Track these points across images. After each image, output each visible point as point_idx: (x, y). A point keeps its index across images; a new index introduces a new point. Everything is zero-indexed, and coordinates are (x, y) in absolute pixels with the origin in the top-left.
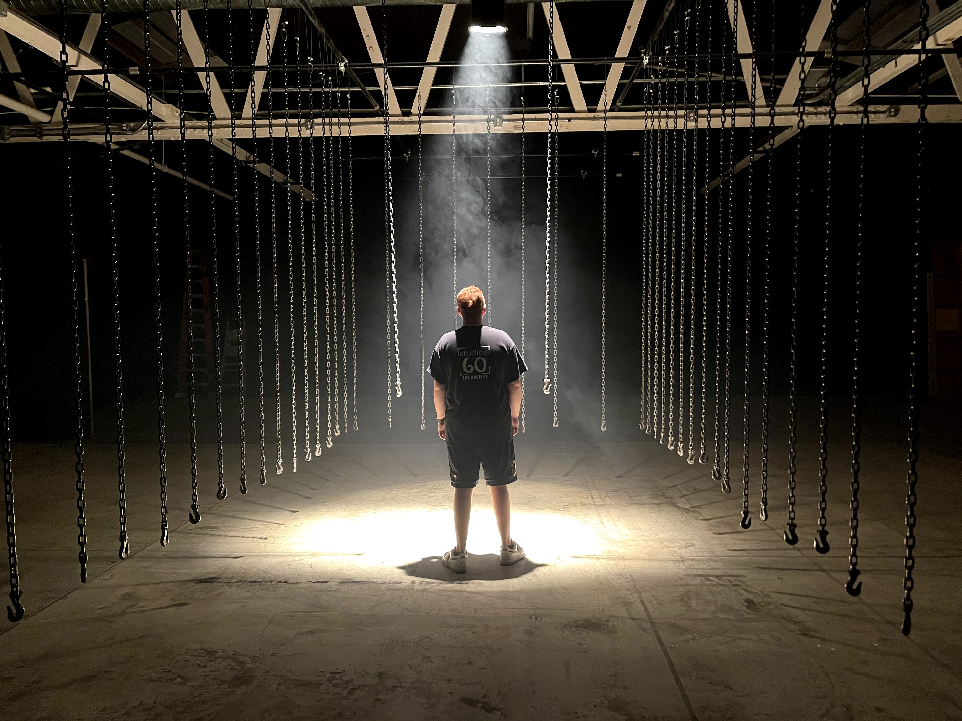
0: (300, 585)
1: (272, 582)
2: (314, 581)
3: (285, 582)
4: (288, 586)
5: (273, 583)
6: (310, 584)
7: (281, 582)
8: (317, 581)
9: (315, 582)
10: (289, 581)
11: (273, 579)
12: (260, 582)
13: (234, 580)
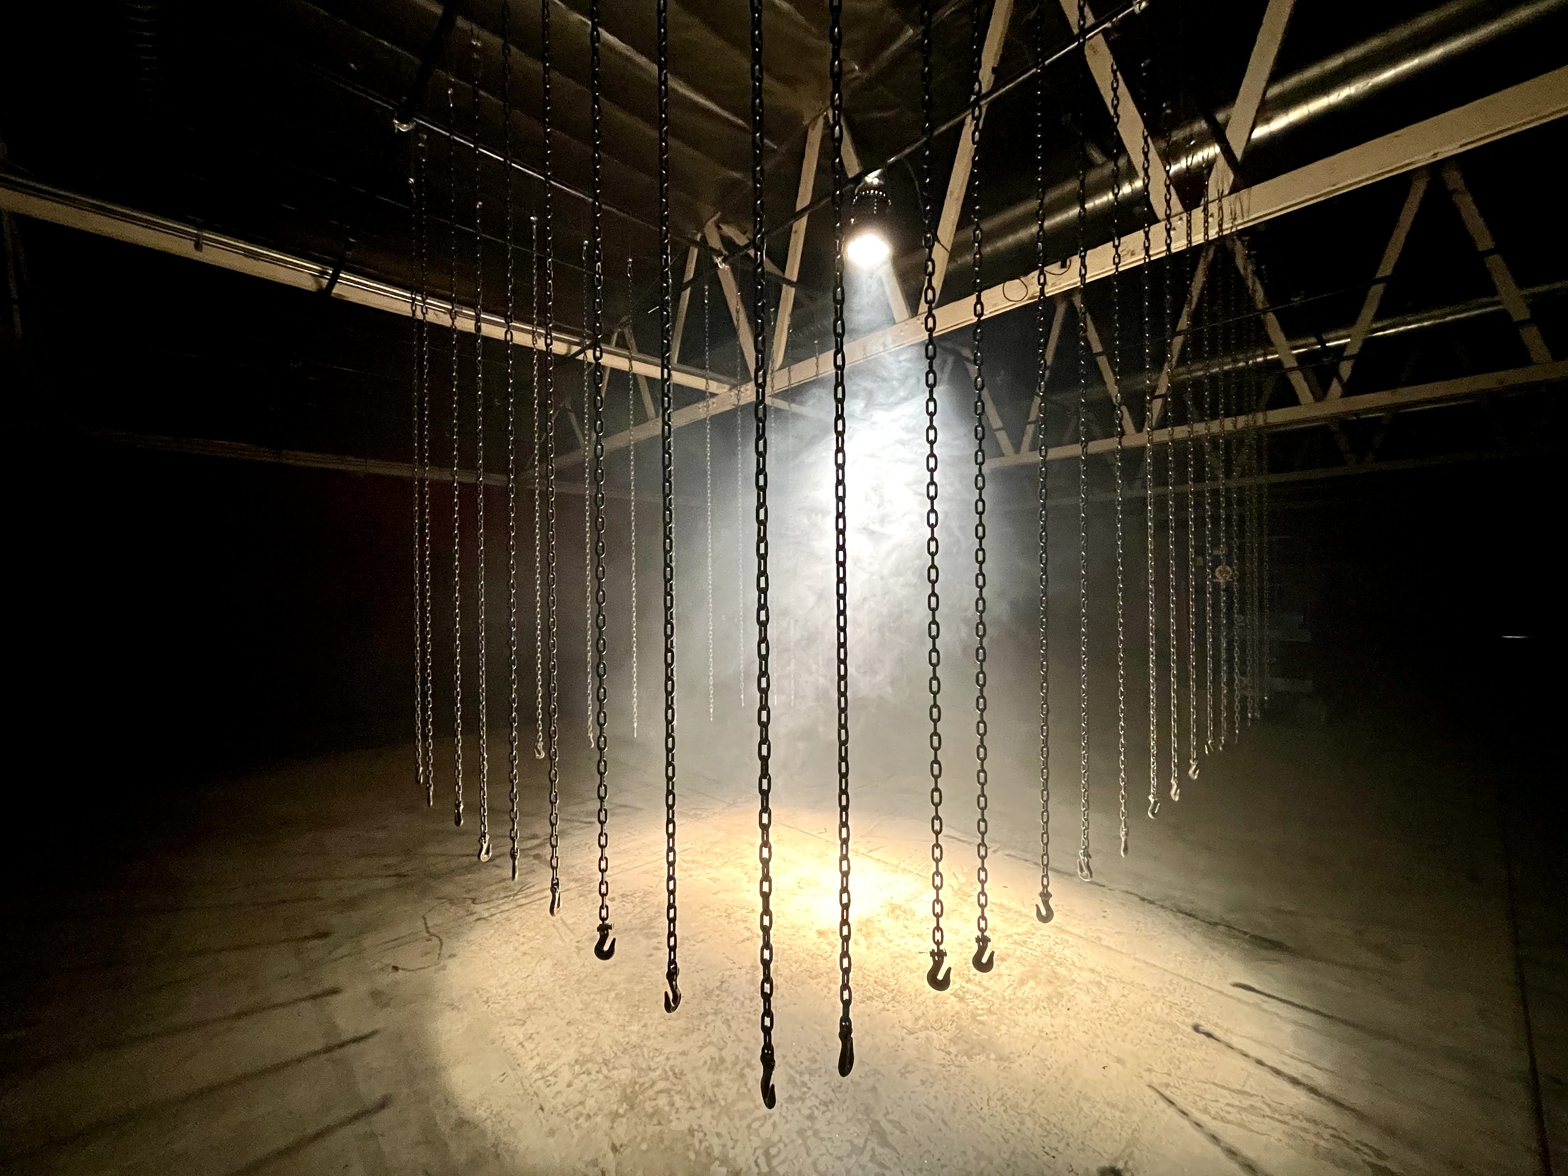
0: (1124, 889)
1: (1162, 907)
2: (1104, 889)
3: (1143, 899)
4: (1140, 893)
5: (1160, 903)
6: (1111, 886)
7: (1151, 902)
8: (1101, 888)
9: (1104, 886)
10: (1137, 899)
11: (1162, 912)
12: (1181, 912)
13: (1222, 928)
